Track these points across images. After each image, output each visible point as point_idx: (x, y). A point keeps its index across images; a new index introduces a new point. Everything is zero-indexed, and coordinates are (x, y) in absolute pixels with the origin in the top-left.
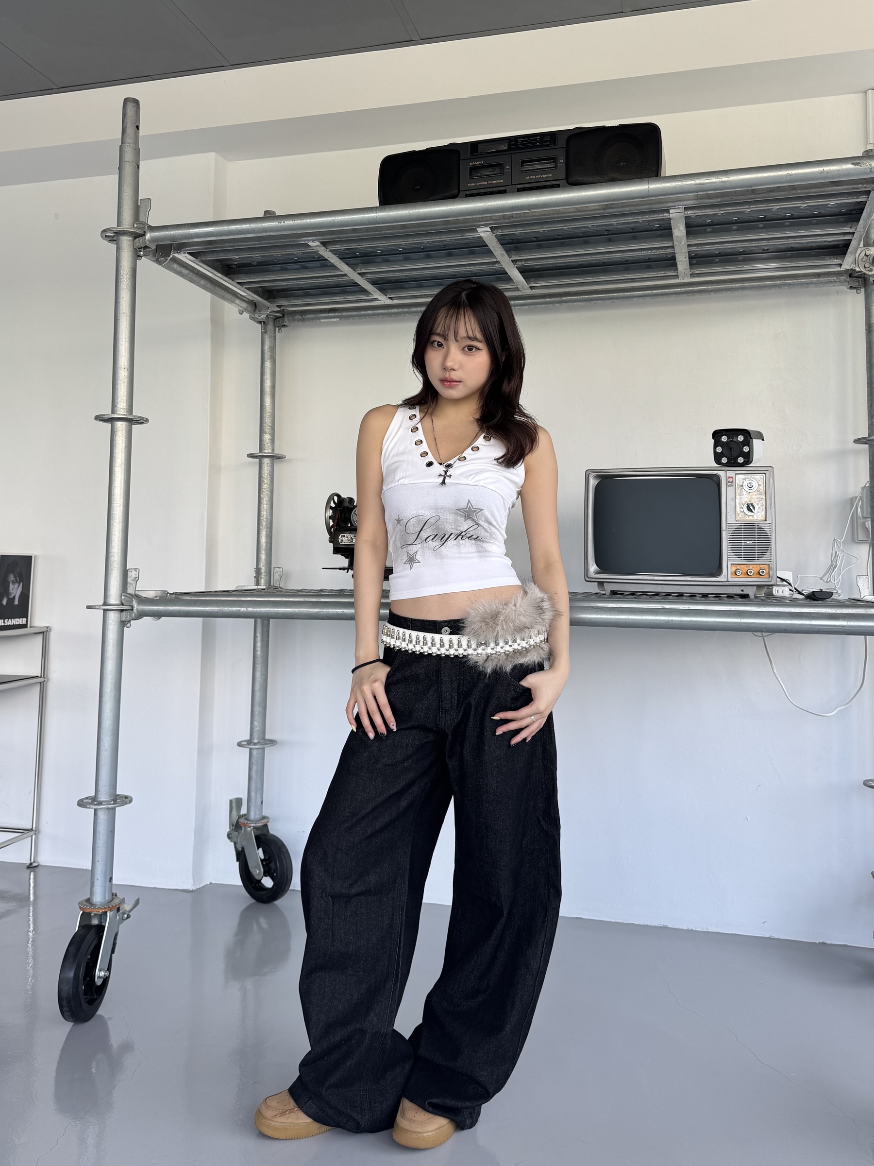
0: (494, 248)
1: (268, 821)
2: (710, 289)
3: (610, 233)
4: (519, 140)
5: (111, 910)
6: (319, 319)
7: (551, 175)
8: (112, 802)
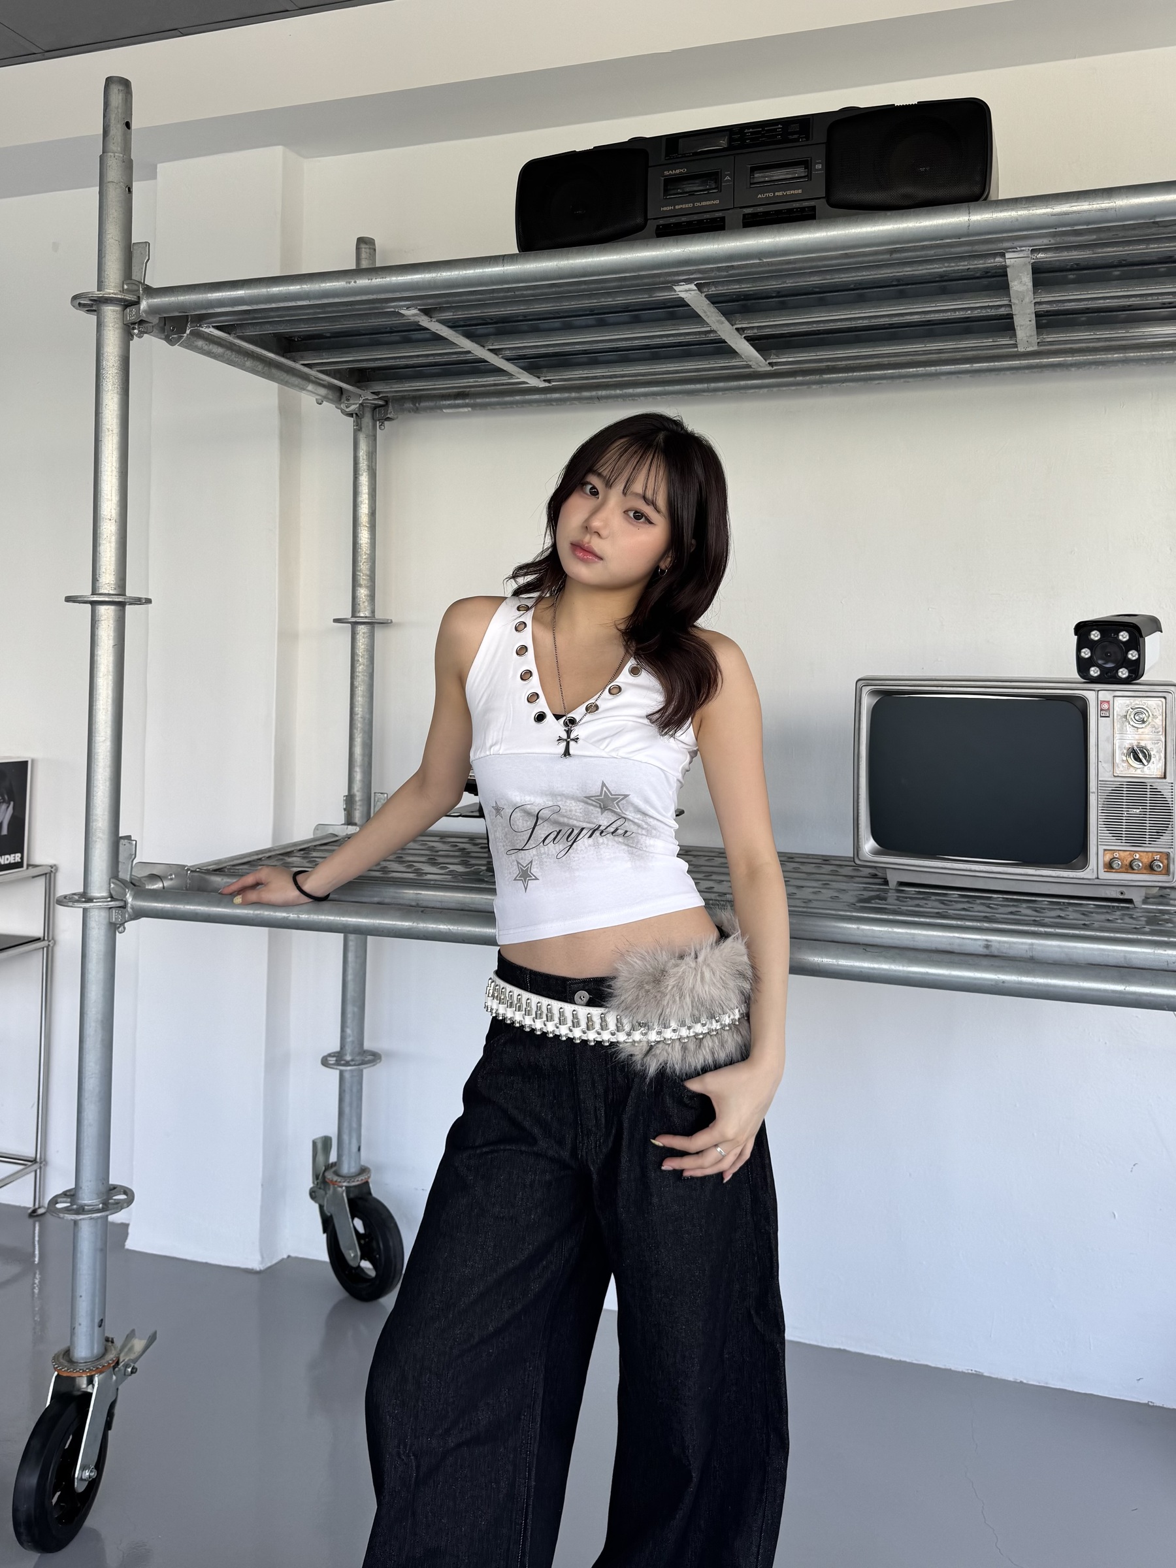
0: (705, 312)
1: (369, 1177)
2: (1069, 362)
3: (901, 282)
4: (746, 131)
5: (101, 1372)
6: (441, 408)
7: (800, 191)
8: (101, 1206)
